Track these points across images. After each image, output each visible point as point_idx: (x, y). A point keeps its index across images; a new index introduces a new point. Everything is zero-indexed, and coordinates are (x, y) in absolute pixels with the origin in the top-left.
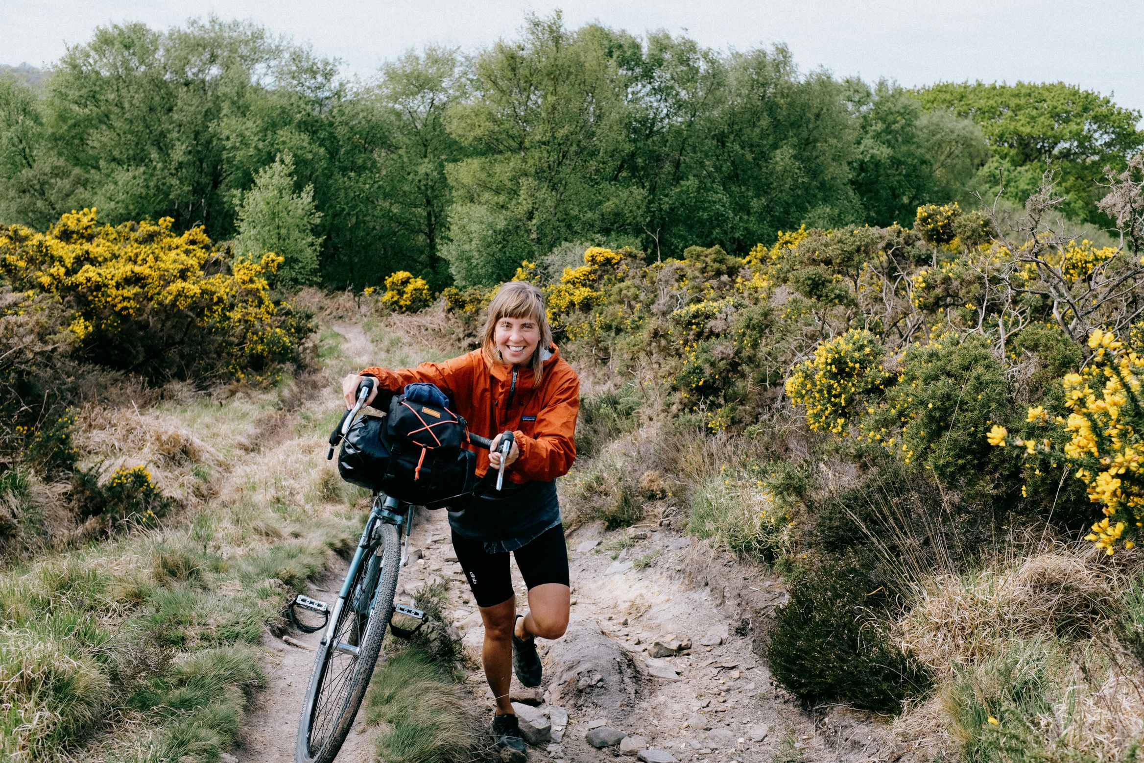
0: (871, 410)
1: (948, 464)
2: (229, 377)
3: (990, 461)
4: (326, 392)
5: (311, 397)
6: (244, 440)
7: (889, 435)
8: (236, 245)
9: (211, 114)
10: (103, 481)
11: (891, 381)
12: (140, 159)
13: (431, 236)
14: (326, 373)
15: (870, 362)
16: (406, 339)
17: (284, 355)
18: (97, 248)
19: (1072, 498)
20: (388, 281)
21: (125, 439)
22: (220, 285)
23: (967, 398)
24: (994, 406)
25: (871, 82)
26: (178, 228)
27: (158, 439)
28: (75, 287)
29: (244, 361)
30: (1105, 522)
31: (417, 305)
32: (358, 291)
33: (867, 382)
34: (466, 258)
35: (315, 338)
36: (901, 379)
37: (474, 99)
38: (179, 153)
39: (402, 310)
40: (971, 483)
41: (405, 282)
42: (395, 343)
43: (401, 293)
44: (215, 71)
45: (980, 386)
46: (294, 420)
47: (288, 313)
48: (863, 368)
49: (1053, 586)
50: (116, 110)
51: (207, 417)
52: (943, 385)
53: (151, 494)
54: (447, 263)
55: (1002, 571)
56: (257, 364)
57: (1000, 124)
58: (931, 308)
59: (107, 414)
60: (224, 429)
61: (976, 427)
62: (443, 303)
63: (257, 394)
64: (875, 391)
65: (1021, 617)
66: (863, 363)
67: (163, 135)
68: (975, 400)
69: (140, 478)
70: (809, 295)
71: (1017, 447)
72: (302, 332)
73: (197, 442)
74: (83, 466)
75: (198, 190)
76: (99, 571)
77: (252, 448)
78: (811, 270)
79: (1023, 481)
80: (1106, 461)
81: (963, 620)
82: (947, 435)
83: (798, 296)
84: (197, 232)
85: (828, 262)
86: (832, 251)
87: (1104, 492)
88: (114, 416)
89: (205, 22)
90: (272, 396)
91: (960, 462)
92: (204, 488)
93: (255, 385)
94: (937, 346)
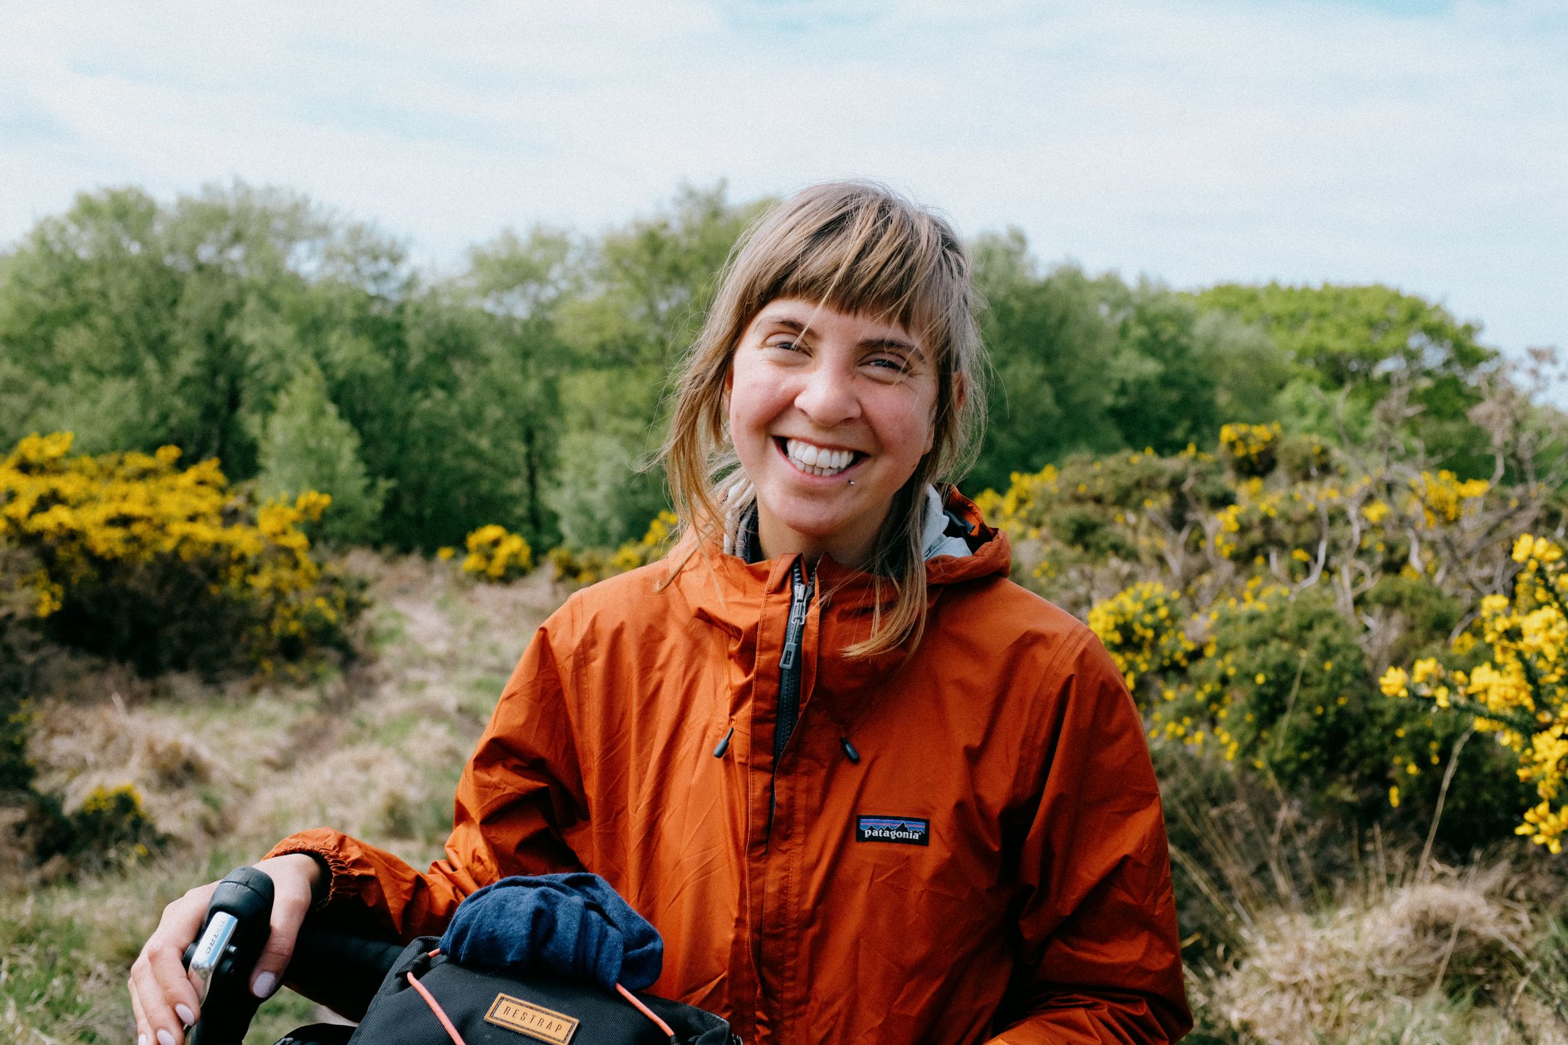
0: (1170, 694)
1: (1287, 761)
2: (250, 668)
3: (1345, 756)
4: (387, 690)
5: (368, 695)
6: (271, 753)
7: (1195, 728)
8: (261, 486)
9: (229, 311)
10: (70, 806)
11: (1196, 655)
12: (130, 370)
13: (532, 481)
14: (386, 664)
15: (1167, 629)
16: (497, 620)
17: (326, 635)
18: (69, 485)
19: (1462, 804)
20: (474, 540)
21: (103, 748)
22: (242, 539)
23: (1310, 669)
24: (1348, 678)
25: (1130, 280)
26: (181, 465)
27: (151, 749)
28: (40, 535)
29: (272, 645)
30: (1543, 808)
31: (512, 574)
32: (429, 553)
33: (1163, 658)
34: (585, 510)
35: (369, 616)
36: (1210, 652)
37: (595, 293)
38: (186, 363)
39: (490, 580)
40: (1318, 786)
41: (496, 543)
42: (481, 625)
43: (489, 558)
44: (236, 253)
45: (1327, 652)
46: (342, 727)
47: (335, 581)
48: (1157, 636)
49: (1441, 929)
50: (101, 303)
51: (219, 722)
52: (1276, 651)
53: (140, 827)
54: (555, 517)
55: (1367, 909)
56: (291, 649)
57: (1305, 336)
58: (1245, 559)
59: (80, 714)
60: (244, 737)
61: (1325, 707)
62: (550, 569)
63: (289, 691)
64: (1173, 670)
65: (1401, 972)
66: (1158, 629)
67: (163, 338)
68: (1322, 671)
69: (125, 802)
70: (1072, 543)
71: (1423, 698)
72: (353, 609)
73: (205, 753)
74: (42, 786)
75: (210, 413)
76: (77, 921)
77: (283, 765)
78: (1073, 511)
79: (1392, 783)
80: (1546, 717)
81: (1319, 978)
82: (1285, 722)
83: (1058, 545)
84: (209, 468)
85: (1098, 500)
86: (1102, 486)
87: (1545, 760)
88: (88, 716)
89: (227, 185)
90: (308, 696)
91: (1305, 756)
92: (214, 821)
93: (288, 679)
94: (1260, 606)
